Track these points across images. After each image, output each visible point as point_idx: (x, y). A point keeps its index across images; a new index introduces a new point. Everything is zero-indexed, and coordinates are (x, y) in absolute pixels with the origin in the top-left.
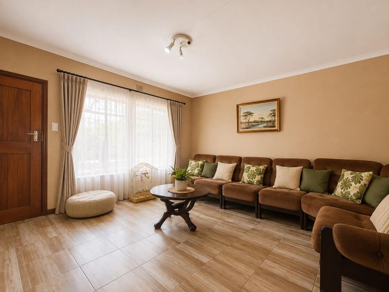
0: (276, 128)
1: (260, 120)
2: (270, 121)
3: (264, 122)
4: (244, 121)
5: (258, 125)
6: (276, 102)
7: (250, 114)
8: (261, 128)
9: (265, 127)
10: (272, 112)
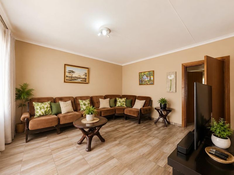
0: (87, 82)
1: (79, 77)
2: (84, 78)
3: (81, 78)
4: (69, 75)
5: (78, 79)
6: (87, 70)
7: (73, 72)
8: (79, 81)
9: (81, 81)
10: (85, 74)
